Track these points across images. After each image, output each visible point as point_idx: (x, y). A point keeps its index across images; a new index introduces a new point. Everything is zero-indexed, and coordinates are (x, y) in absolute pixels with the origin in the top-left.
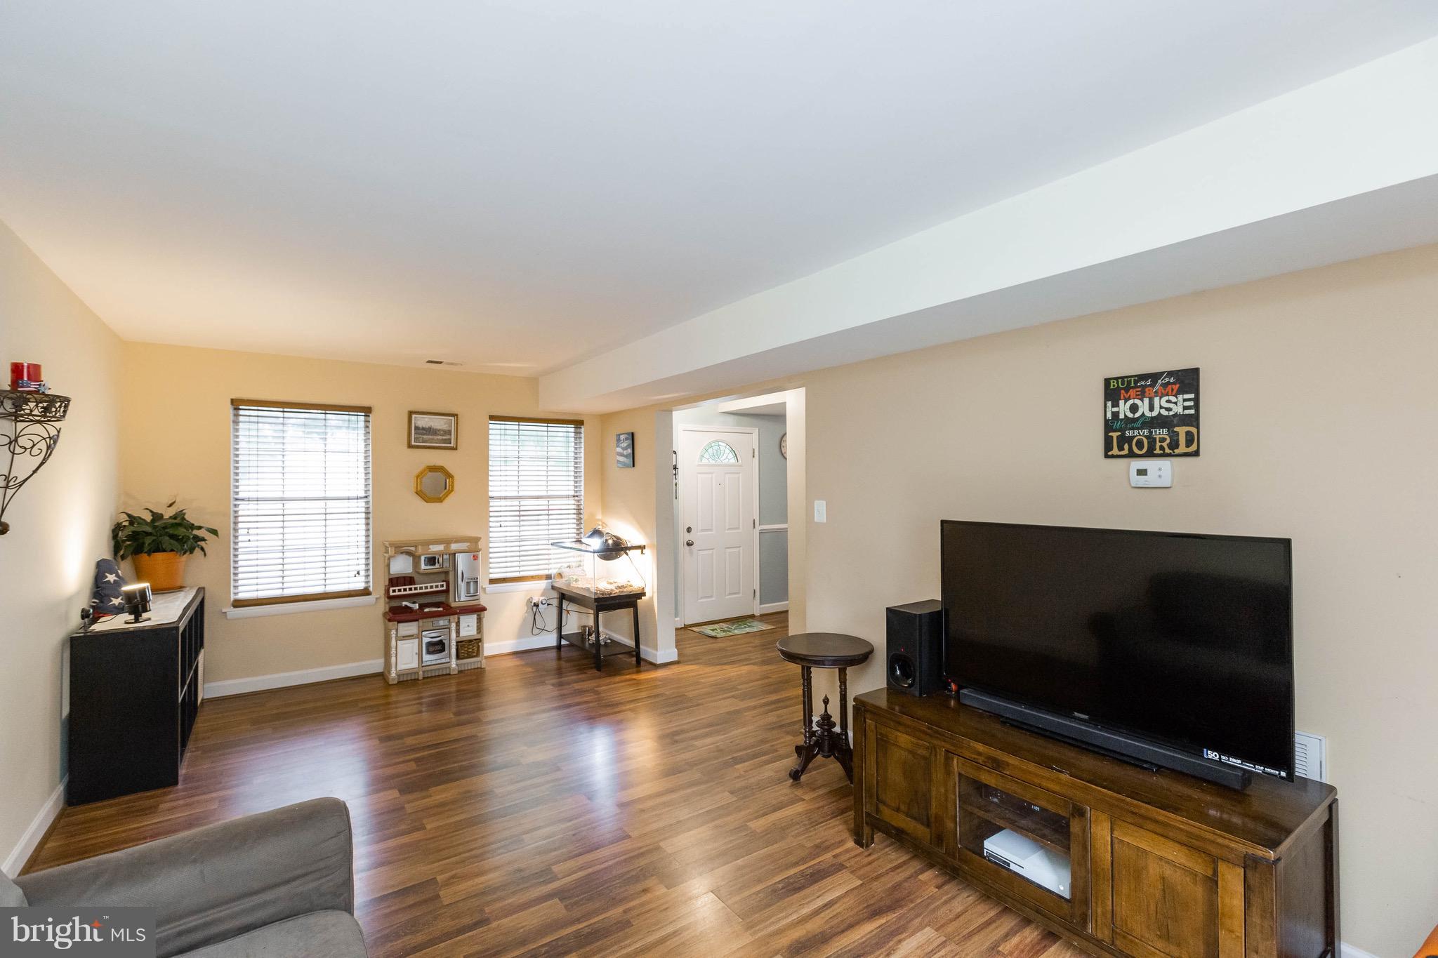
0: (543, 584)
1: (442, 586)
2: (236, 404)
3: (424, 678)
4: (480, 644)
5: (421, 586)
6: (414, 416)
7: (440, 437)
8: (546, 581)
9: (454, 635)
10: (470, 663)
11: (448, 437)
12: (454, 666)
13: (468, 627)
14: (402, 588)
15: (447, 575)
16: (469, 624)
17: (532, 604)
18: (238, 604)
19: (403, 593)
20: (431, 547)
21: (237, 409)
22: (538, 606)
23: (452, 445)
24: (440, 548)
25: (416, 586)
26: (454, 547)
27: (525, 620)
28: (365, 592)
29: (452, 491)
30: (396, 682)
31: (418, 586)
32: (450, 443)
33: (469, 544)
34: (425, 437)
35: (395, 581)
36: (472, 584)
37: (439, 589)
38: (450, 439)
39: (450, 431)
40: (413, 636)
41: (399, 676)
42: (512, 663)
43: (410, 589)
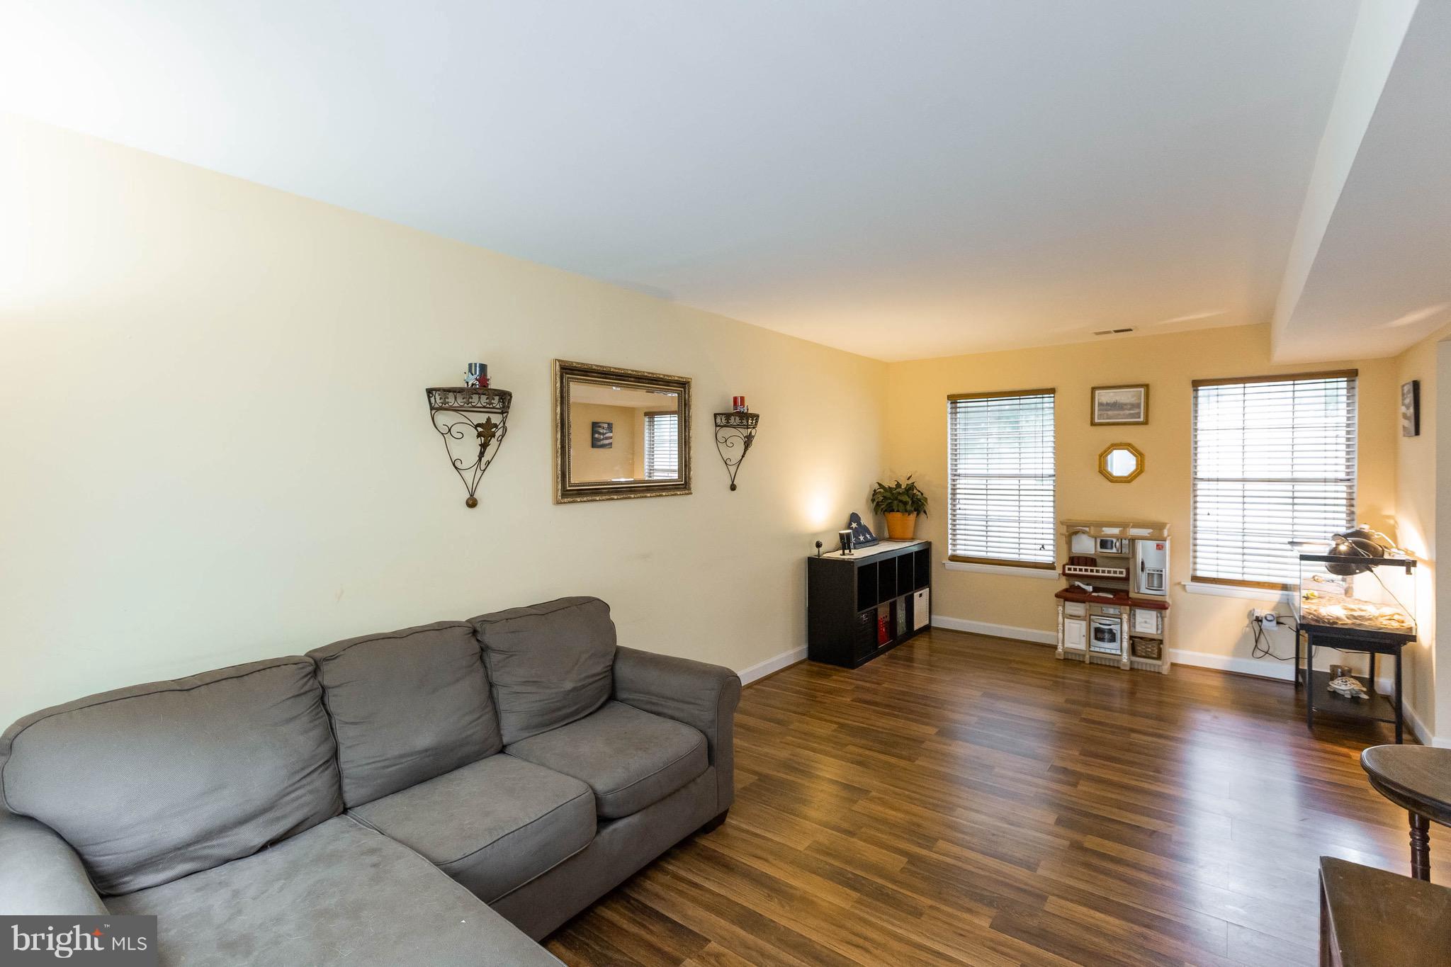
0: (1276, 595)
1: (1121, 573)
2: (954, 399)
3: (1091, 663)
4: (1161, 646)
5: (1104, 569)
6: (1097, 392)
7: (1127, 412)
8: (1281, 592)
9: (1125, 627)
10: (1144, 663)
11: (1136, 411)
12: (1125, 660)
13: (1146, 623)
14: (1084, 568)
15: (1125, 559)
16: (1148, 621)
17: (1254, 618)
18: (955, 558)
19: (1084, 573)
20: (1104, 529)
21: (954, 403)
22: (1261, 621)
23: (1142, 419)
24: (1116, 531)
25: (1097, 568)
26: (1134, 532)
27: (1244, 636)
28: (1051, 567)
29: (1142, 472)
30: (1062, 658)
31: (1100, 569)
32: (1139, 417)
33: (1151, 531)
34: (1109, 413)
35: (1074, 560)
36: (1156, 577)
37: (1118, 575)
38: (1140, 413)
39: (1138, 406)
40: (1079, 617)
41: (1065, 653)
42: (1217, 682)
43: (1092, 571)
